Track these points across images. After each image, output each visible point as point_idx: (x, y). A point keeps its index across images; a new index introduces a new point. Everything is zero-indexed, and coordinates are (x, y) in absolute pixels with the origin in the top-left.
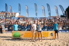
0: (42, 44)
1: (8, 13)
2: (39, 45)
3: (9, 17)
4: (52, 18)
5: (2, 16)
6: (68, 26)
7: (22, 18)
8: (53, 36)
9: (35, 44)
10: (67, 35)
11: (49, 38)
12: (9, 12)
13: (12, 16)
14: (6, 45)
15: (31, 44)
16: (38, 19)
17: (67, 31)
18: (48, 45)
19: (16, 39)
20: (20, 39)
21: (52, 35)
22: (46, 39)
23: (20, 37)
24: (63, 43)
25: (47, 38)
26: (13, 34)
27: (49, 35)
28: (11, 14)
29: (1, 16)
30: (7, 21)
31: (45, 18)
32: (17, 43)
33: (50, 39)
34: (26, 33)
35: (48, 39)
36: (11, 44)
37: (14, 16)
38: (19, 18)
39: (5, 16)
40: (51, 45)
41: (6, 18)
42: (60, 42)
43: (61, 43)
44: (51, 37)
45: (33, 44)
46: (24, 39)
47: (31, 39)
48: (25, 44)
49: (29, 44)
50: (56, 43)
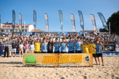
0: (72, 75)
1: (16, 25)
2: (67, 76)
3: (18, 31)
6: (111, 46)
7: (38, 33)
8: (90, 61)
9: (60, 74)
10: (111, 60)
11: (83, 64)
13: (23, 30)
14: (14, 76)
16: (65, 35)
17: (110, 54)
19: (29, 67)
20: (37, 67)
21: (88, 60)
22: (77, 66)
23: (36, 63)
24: (105, 72)
25: (79, 64)
26: (25, 58)
27: (84, 60)
28: (20, 27)
29: (6, 31)
30: (14, 38)
31: (75, 33)
32: (31, 73)
33: (85, 67)
34: (45, 57)
35: (82, 67)
36: (22, 74)
37: (26, 30)
38: (33, 33)
39: (11, 30)
41: (13, 33)
42: (100, 70)
43: (102, 72)
44: (86, 63)
45: (57, 74)
46: (43, 67)
47: (54, 67)
48: (44, 75)
49: (51, 74)
50: (94, 72)
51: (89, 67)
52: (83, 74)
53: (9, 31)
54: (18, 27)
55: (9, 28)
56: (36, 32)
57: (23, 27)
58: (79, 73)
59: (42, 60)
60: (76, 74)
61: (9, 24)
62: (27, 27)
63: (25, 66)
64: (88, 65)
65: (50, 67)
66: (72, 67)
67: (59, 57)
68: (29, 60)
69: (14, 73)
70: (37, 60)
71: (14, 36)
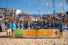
0: (46, 43)
2: (43, 44)
3: (9, 14)
4: (57, 15)
5: (1, 13)
7: (23, 15)
8: (58, 34)
9: (38, 43)
11: (53, 36)
12: (8, 9)
15: (35, 43)
16: (41, 16)
18: (53, 44)
19: (18, 38)
20: (23, 38)
22: (50, 37)
23: (22, 35)
25: (51, 36)
27: (54, 34)
32: (19, 42)
33: (55, 38)
34: (28, 32)
35: (53, 38)
37: (15, 13)
38: (20, 16)
39: (4, 13)
40: (55, 44)
41: (6, 16)
43: (66, 42)
44: (56, 36)
45: (36, 43)
46: (27, 38)
47: (34, 38)
48: (27, 43)
49: (32, 43)
50: (61, 42)
51: (57, 38)
52: (53, 43)
53: (3, 14)
54: (9, 11)
55: (2, 12)
56: (22, 15)
57: (13, 11)
58: (50, 42)
59: (26, 34)
60: (49, 43)
61: (2, 9)
62: (15, 11)
63: (15, 38)
64: (57, 37)
65: (31, 38)
66: (46, 38)
67: (37, 32)
68: (17, 34)
69: (8, 42)
70: (23, 33)
71: (7, 17)
